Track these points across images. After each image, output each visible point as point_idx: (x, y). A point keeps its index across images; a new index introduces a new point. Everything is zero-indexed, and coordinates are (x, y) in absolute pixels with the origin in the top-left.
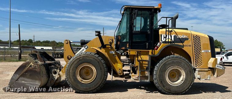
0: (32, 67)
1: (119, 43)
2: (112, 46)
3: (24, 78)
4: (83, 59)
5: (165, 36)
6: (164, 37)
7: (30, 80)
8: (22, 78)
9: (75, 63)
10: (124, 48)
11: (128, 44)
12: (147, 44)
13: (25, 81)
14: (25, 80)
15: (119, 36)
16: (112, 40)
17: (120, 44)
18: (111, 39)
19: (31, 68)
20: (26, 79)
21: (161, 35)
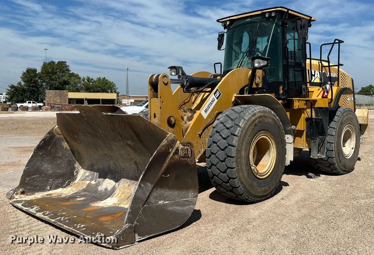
0: (181, 153)
3: (163, 191)
4: (260, 122)
5: (313, 73)
6: (312, 75)
7: (176, 193)
8: (158, 192)
9: (249, 133)
11: (281, 88)
12: (303, 87)
13: (165, 199)
14: (165, 196)
19: (176, 157)
20: (167, 193)
21: (309, 71)
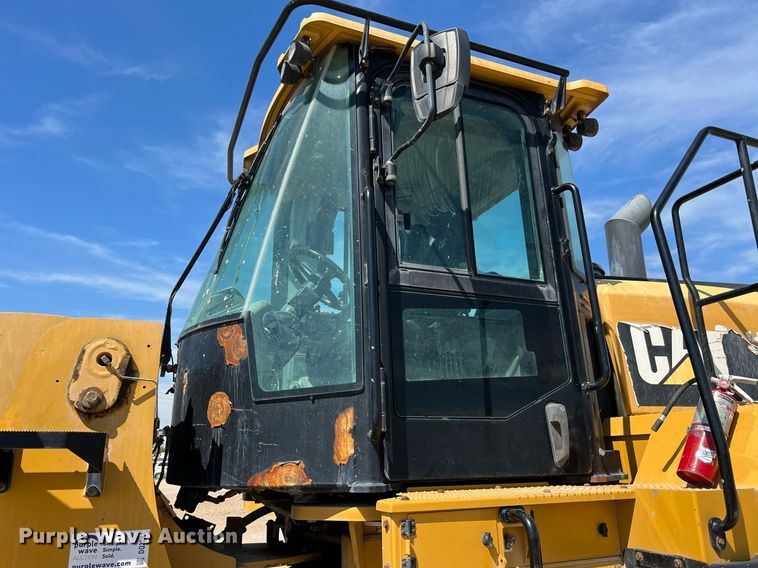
1: (219, 408)
2: (114, 452)
5: (658, 340)
6: (654, 352)
10: (288, 475)
11: (346, 422)
12: (554, 411)
15: (235, 320)
16: (130, 369)
17: (233, 416)
18: (104, 360)
21: (625, 329)
